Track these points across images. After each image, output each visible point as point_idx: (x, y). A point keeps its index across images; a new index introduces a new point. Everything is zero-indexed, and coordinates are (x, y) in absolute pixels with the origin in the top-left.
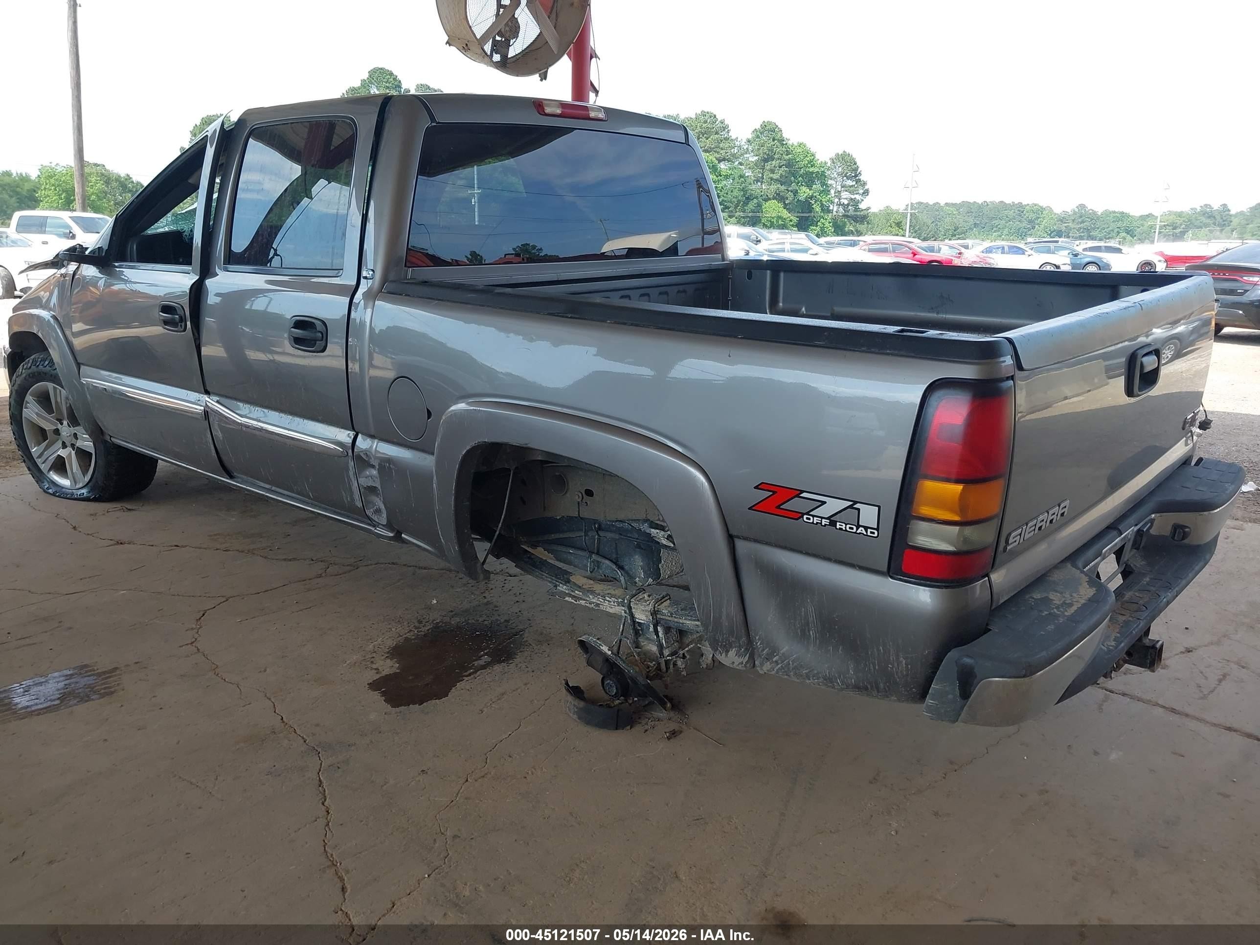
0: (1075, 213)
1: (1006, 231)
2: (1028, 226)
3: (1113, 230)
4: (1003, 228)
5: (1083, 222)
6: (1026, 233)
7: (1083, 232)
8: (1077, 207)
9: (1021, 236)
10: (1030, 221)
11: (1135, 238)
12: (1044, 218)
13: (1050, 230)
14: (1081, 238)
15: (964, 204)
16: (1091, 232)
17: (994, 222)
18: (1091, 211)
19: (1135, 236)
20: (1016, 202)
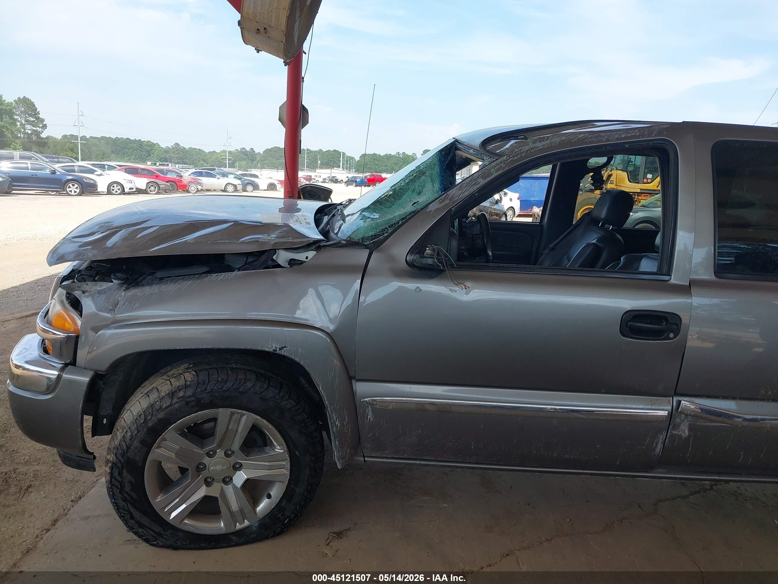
0: (173, 148)
1: (133, 157)
2: (147, 154)
3: (196, 159)
4: (131, 155)
5: (179, 154)
6: (146, 158)
7: (179, 160)
8: (174, 145)
9: (143, 160)
10: (148, 151)
11: (208, 164)
12: (155, 150)
13: (160, 157)
14: (179, 163)
15: (103, 138)
16: (184, 160)
17: (124, 151)
18: (182, 148)
19: (208, 163)
20: (137, 139)
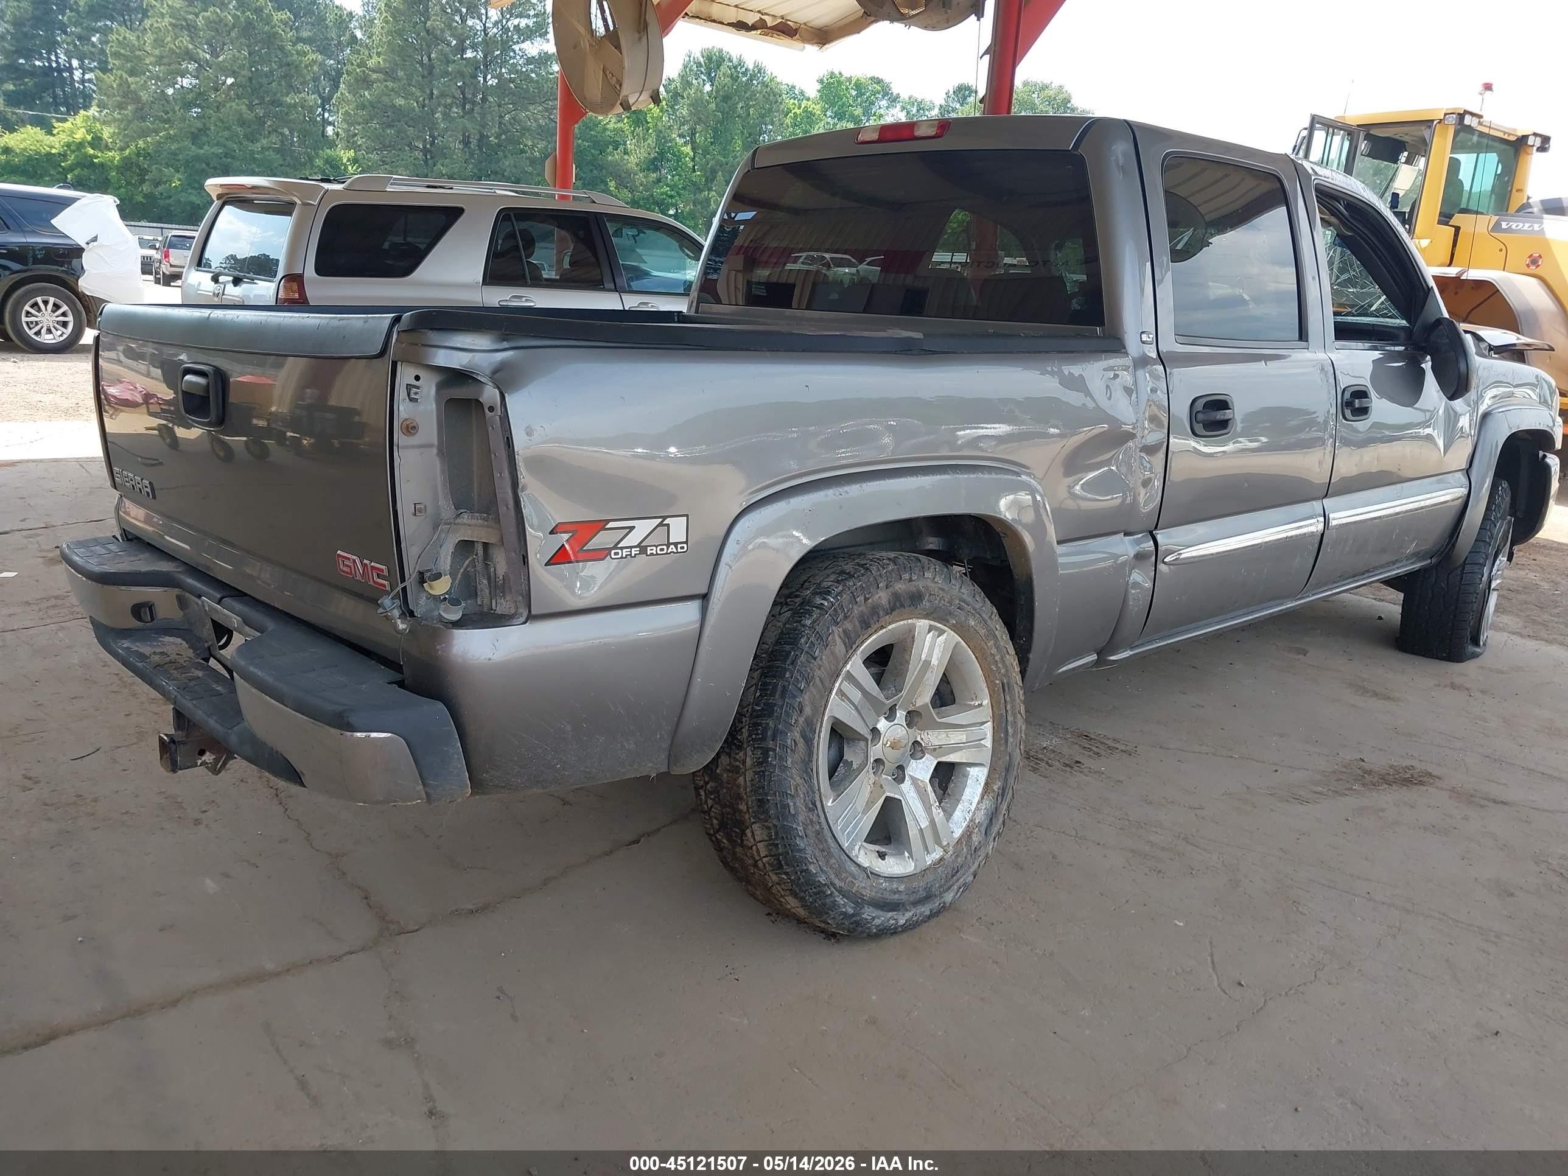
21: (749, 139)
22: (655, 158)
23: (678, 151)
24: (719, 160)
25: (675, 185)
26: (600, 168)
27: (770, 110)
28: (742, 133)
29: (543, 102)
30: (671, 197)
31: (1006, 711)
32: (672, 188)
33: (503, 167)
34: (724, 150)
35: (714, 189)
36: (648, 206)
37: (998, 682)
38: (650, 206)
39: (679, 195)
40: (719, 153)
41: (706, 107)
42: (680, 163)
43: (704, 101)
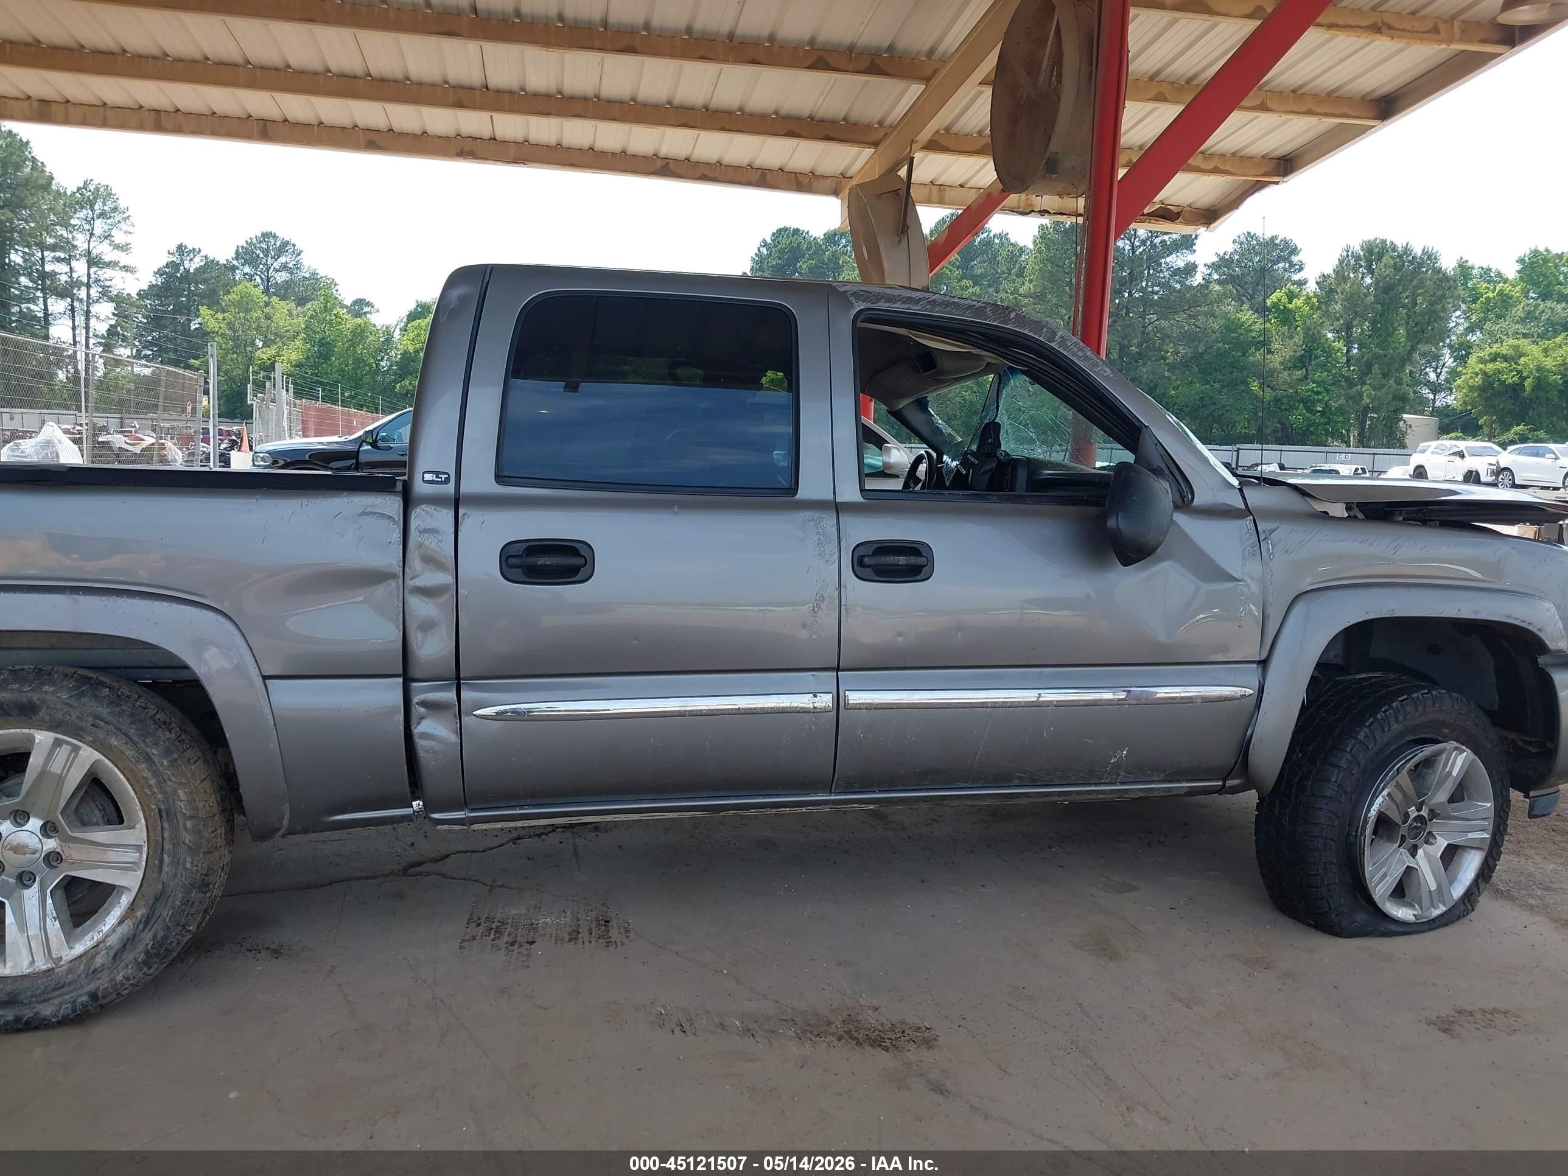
21: (1415, 329)
22: (1302, 356)
23: (1329, 348)
24: (1376, 352)
25: (1323, 381)
26: (1243, 368)
27: (1443, 297)
28: (1407, 323)
29: (1187, 310)
30: (1318, 393)
31: (163, 839)
32: (1319, 384)
33: (1141, 374)
34: (1383, 342)
35: (1368, 382)
36: (1291, 404)
37: (154, 807)
38: (1294, 404)
39: (1327, 391)
40: (1378, 346)
41: (1363, 300)
42: (1330, 359)
43: (1361, 295)
